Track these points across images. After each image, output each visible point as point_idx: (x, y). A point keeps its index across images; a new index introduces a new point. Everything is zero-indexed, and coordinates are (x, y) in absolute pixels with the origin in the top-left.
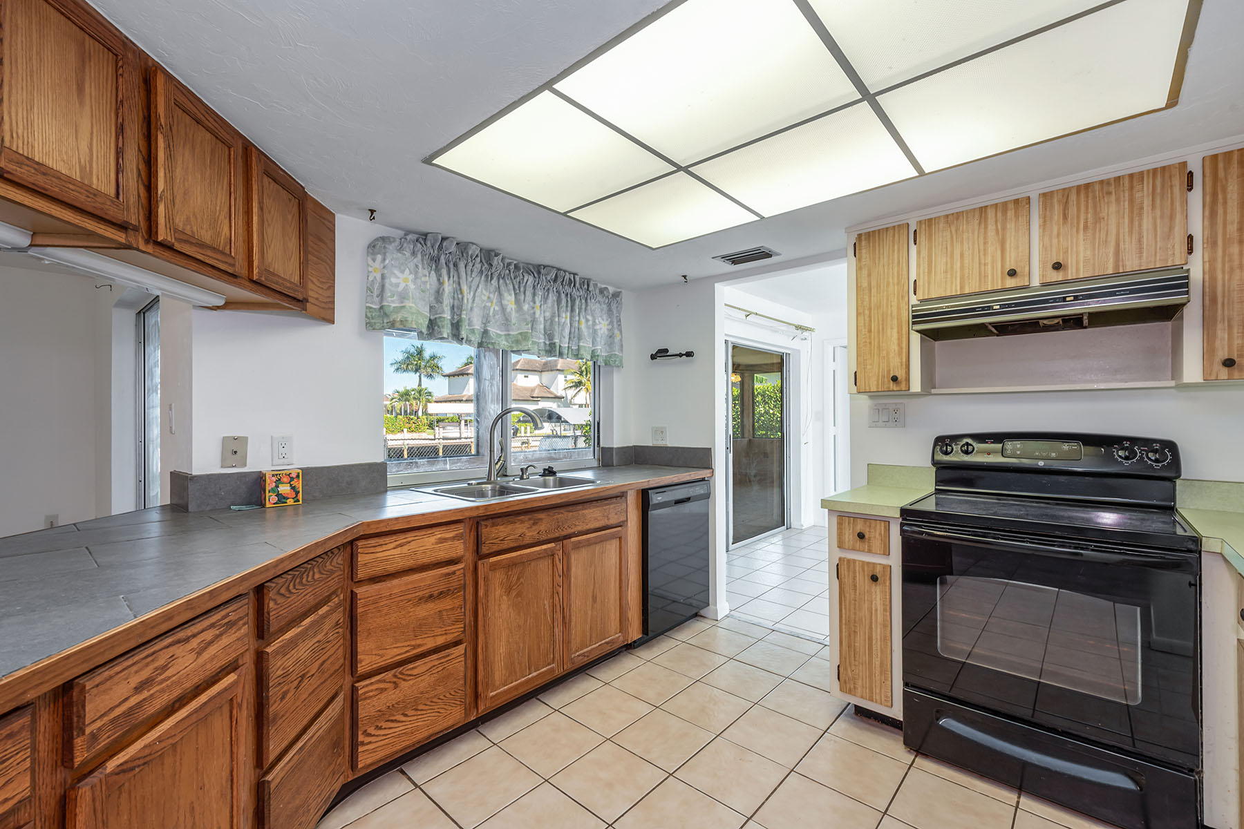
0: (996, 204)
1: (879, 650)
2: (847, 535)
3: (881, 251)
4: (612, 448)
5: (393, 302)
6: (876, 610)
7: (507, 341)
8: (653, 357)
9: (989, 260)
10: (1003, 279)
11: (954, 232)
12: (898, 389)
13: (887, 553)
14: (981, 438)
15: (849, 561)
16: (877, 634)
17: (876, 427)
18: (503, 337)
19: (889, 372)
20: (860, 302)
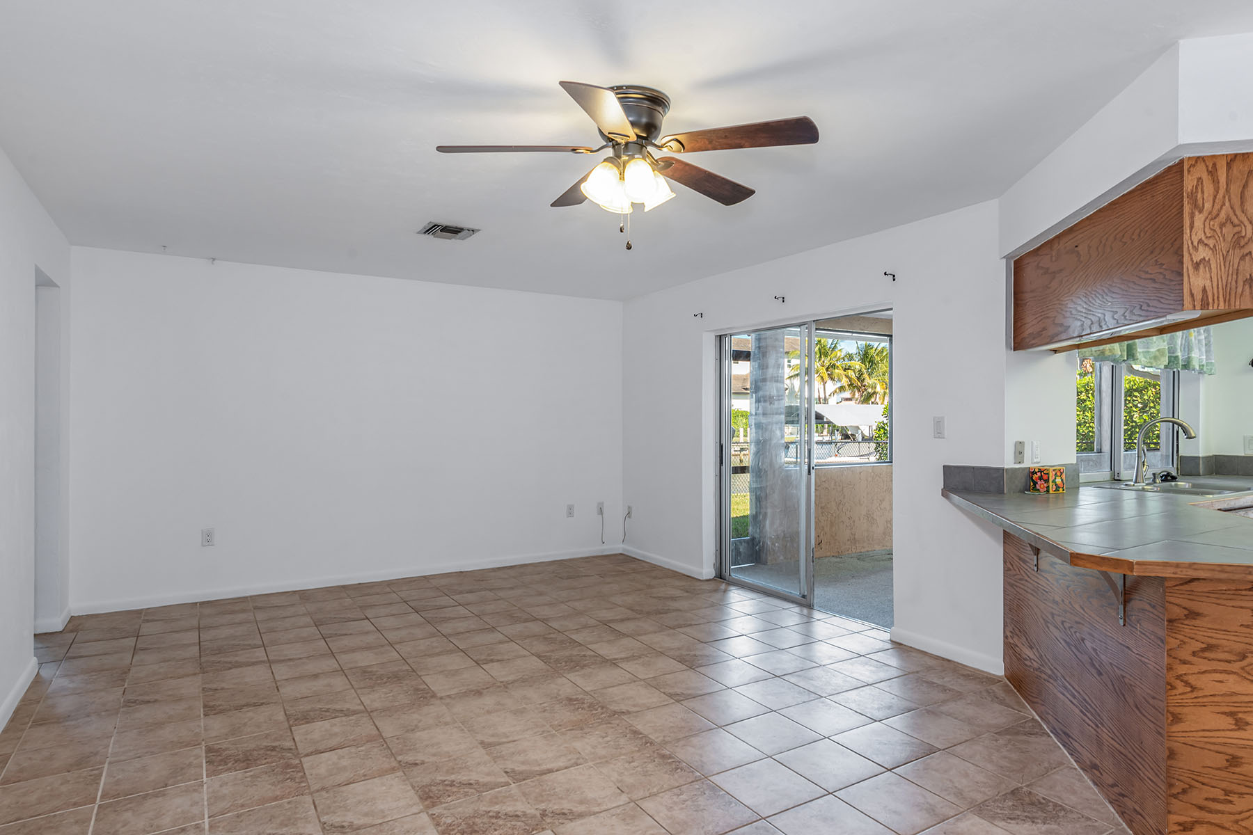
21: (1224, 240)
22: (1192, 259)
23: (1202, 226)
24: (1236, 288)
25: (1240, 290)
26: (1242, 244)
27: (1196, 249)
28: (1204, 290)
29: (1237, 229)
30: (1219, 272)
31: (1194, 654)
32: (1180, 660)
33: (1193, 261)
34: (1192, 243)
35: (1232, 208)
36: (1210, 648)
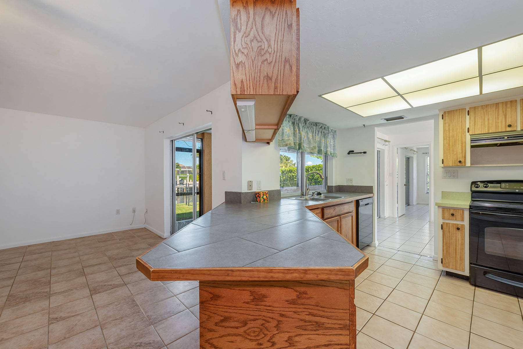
0: (503, 102)
1: (459, 253)
2: (446, 215)
3: (454, 118)
4: (333, 186)
5: (286, 138)
6: (458, 240)
7: (309, 149)
8: (349, 154)
9: (500, 121)
10: (505, 127)
11: (485, 112)
12: (461, 165)
13: (463, 220)
14: (492, 182)
15: (447, 223)
16: (459, 247)
17: (445, 178)
18: (308, 148)
19: (457, 159)
20: (445, 135)
21: (253, 50)
22: (235, 61)
23: (240, 41)
24: (260, 81)
25: (261, 82)
26: (262, 53)
27: (237, 55)
28: (242, 82)
29: (260, 44)
30: (250, 70)
31: (216, 324)
32: (208, 329)
33: (235, 63)
34: (235, 51)
35: (257, 31)
36: (226, 319)
